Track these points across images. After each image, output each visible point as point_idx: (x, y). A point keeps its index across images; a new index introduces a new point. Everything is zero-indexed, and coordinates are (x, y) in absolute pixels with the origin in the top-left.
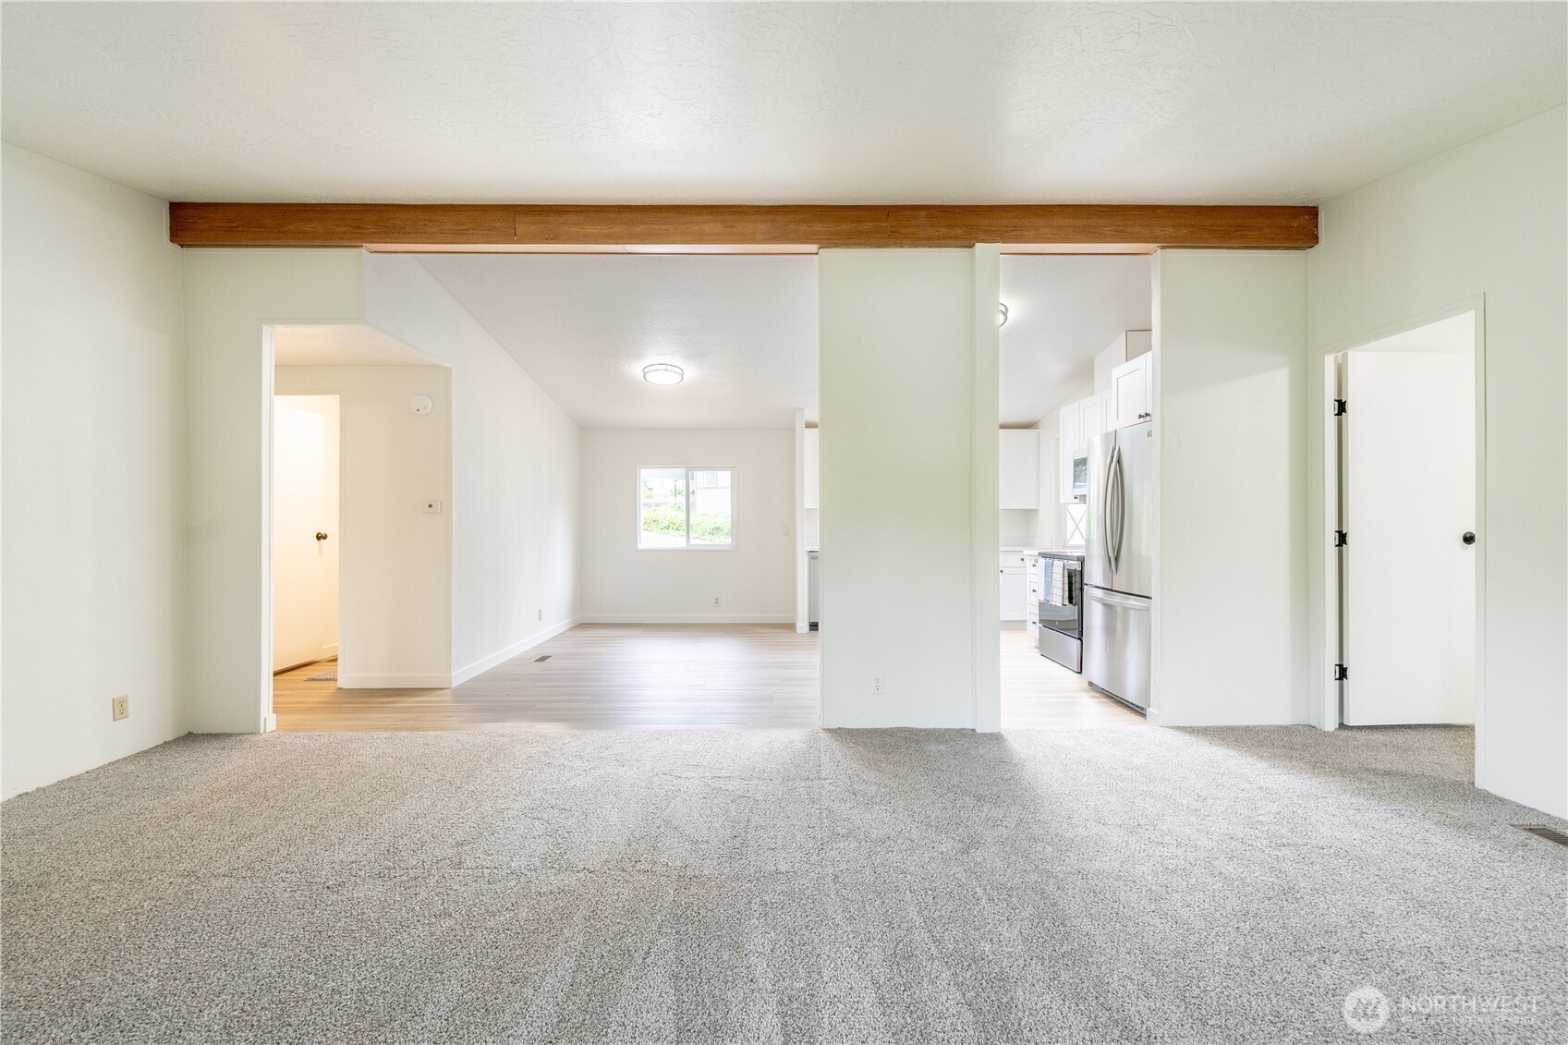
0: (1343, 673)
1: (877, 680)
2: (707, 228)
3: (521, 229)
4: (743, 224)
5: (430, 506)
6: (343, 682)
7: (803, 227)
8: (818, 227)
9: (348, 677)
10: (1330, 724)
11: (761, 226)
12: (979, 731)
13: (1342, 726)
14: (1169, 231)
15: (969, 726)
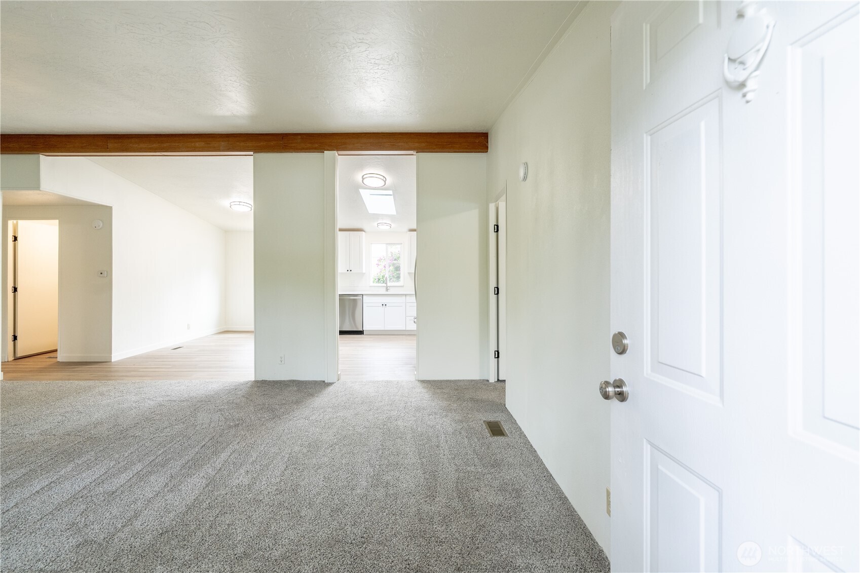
0: (497, 355)
1: (281, 357)
2: (197, 144)
3: (110, 145)
4: (214, 143)
5: (101, 273)
6: (59, 359)
7: (242, 144)
8: (250, 144)
9: (61, 357)
10: (492, 379)
11: (223, 143)
12: (326, 382)
13: (498, 380)
14: (417, 145)
15: (323, 379)
